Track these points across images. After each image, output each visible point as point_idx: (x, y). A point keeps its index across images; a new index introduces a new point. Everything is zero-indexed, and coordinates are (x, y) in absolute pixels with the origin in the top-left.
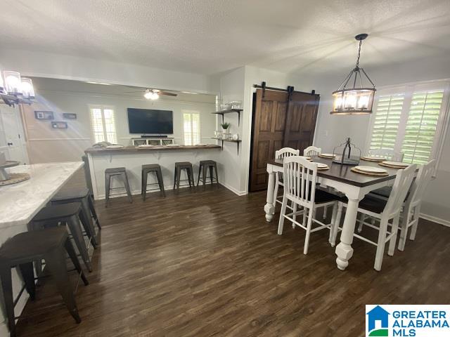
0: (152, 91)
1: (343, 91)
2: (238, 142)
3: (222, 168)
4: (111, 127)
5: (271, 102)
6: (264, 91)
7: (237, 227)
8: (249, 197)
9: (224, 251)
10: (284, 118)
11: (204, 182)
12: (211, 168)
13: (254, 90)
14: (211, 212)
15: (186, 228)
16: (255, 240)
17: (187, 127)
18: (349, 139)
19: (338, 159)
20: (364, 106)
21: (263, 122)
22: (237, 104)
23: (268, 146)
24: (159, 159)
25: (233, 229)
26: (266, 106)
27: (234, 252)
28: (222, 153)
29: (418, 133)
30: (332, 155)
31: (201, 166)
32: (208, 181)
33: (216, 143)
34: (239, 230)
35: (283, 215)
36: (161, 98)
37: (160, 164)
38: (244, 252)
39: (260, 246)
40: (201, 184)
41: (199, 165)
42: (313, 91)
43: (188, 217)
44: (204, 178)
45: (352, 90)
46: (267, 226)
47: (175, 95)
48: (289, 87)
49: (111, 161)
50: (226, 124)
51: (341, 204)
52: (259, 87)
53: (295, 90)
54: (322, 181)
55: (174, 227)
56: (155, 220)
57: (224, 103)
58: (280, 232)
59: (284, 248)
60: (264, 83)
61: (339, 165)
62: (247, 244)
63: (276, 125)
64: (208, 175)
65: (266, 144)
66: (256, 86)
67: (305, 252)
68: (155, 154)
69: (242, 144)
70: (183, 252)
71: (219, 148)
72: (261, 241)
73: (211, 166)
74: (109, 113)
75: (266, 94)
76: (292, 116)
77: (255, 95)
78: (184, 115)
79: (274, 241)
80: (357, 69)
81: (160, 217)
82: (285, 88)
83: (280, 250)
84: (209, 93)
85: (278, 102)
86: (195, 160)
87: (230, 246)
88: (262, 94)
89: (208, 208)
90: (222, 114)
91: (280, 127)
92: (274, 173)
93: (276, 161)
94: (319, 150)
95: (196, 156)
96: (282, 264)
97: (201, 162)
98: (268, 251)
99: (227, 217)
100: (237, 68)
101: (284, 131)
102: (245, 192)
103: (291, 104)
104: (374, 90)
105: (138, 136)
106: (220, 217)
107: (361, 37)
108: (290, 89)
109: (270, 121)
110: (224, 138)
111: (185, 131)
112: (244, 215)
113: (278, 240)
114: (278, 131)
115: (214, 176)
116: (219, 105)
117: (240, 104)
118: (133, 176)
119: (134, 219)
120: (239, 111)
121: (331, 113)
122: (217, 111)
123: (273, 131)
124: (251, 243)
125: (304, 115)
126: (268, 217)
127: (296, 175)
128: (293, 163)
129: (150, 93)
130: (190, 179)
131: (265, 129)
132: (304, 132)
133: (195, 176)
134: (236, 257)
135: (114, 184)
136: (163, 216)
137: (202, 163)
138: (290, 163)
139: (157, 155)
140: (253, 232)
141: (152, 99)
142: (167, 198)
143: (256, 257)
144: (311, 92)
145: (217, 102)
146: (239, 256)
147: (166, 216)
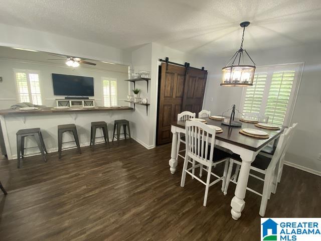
0: (73, 60)
1: (232, 67)
2: (147, 105)
3: (134, 125)
4: (36, 89)
5: (172, 74)
6: (167, 65)
7: (146, 183)
8: (155, 150)
9: (134, 211)
10: (182, 87)
11: (118, 138)
12: (125, 126)
13: (160, 63)
14: (123, 167)
15: (97, 188)
16: (162, 194)
17: (106, 90)
18: (234, 106)
19: (227, 121)
20: (246, 80)
21: (166, 90)
22: (146, 74)
23: (171, 109)
24: (75, 119)
25: (142, 185)
26: (169, 77)
27: (142, 212)
28: (134, 113)
29: (277, 101)
30: (221, 117)
31: (115, 124)
32: (122, 137)
33: (129, 105)
34: (147, 185)
35: (185, 170)
36: (82, 66)
37: (76, 124)
38: (152, 210)
39: (166, 201)
40: (115, 140)
41: (114, 124)
42: (203, 68)
43: (100, 175)
44: (118, 135)
45: (237, 66)
46: (171, 179)
47: (95, 65)
48: (186, 63)
49: (24, 122)
50: (137, 90)
51: (232, 161)
52: (163, 61)
53: (190, 66)
54: (219, 143)
55: (85, 187)
56: (66, 181)
57: (135, 72)
58: (182, 184)
59: (187, 201)
60: (167, 59)
61: (228, 127)
62: (154, 201)
63: (176, 93)
64: (122, 131)
65: (169, 107)
66: (161, 60)
67: (205, 204)
68: (72, 115)
69: (150, 107)
70: (91, 217)
71: (131, 109)
72: (167, 195)
73: (124, 125)
74: (35, 78)
75: (169, 68)
76: (189, 86)
77: (160, 67)
78: (104, 81)
79: (177, 195)
80: (241, 50)
81: (72, 177)
82: (183, 64)
83: (183, 205)
84: (122, 64)
85: (178, 74)
86: (109, 119)
87: (140, 205)
88: (166, 67)
89: (120, 164)
90: (133, 81)
91: (179, 94)
92: (177, 133)
93: (178, 123)
94: (209, 113)
95: (111, 117)
96: (186, 220)
97: (115, 121)
98: (174, 206)
99: (136, 172)
100: (145, 44)
101: (182, 97)
102: (153, 146)
103: (187, 76)
104: (255, 67)
105: (63, 97)
106: (131, 172)
107: (245, 24)
108: (187, 65)
109: (172, 89)
110: (135, 101)
111: (104, 94)
112: (152, 168)
113: (181, 193)
114: (178, 97)
115: (127, 132)
116: (131, 74)
117: (149, 74)
118: (49, 135)
119: (45, 180)
120: (147, 80)
121: (221, 85)
122: (129, 79)
123: (174, 96)
124: (159, 199)
125: (196, 86)
126: (172, 170)
127: (197, 136)
128: (194, 127)
129: (71, 61)
130: (106, 136)
131: (169, 95)
132: (197, 98)
133: (110, 134)
134: (145, 217)
135: (29, 143)
136: (76, 175)
137: (117, 122)
138: (191, 127)
139: (74, 116)
140: (160, 187)
141: (73, 66)
142: (83, 155)
143: (163, 215)
144: (201, 68)
145: (129, 72)
146: (148, 215)
147: (79, 175)
